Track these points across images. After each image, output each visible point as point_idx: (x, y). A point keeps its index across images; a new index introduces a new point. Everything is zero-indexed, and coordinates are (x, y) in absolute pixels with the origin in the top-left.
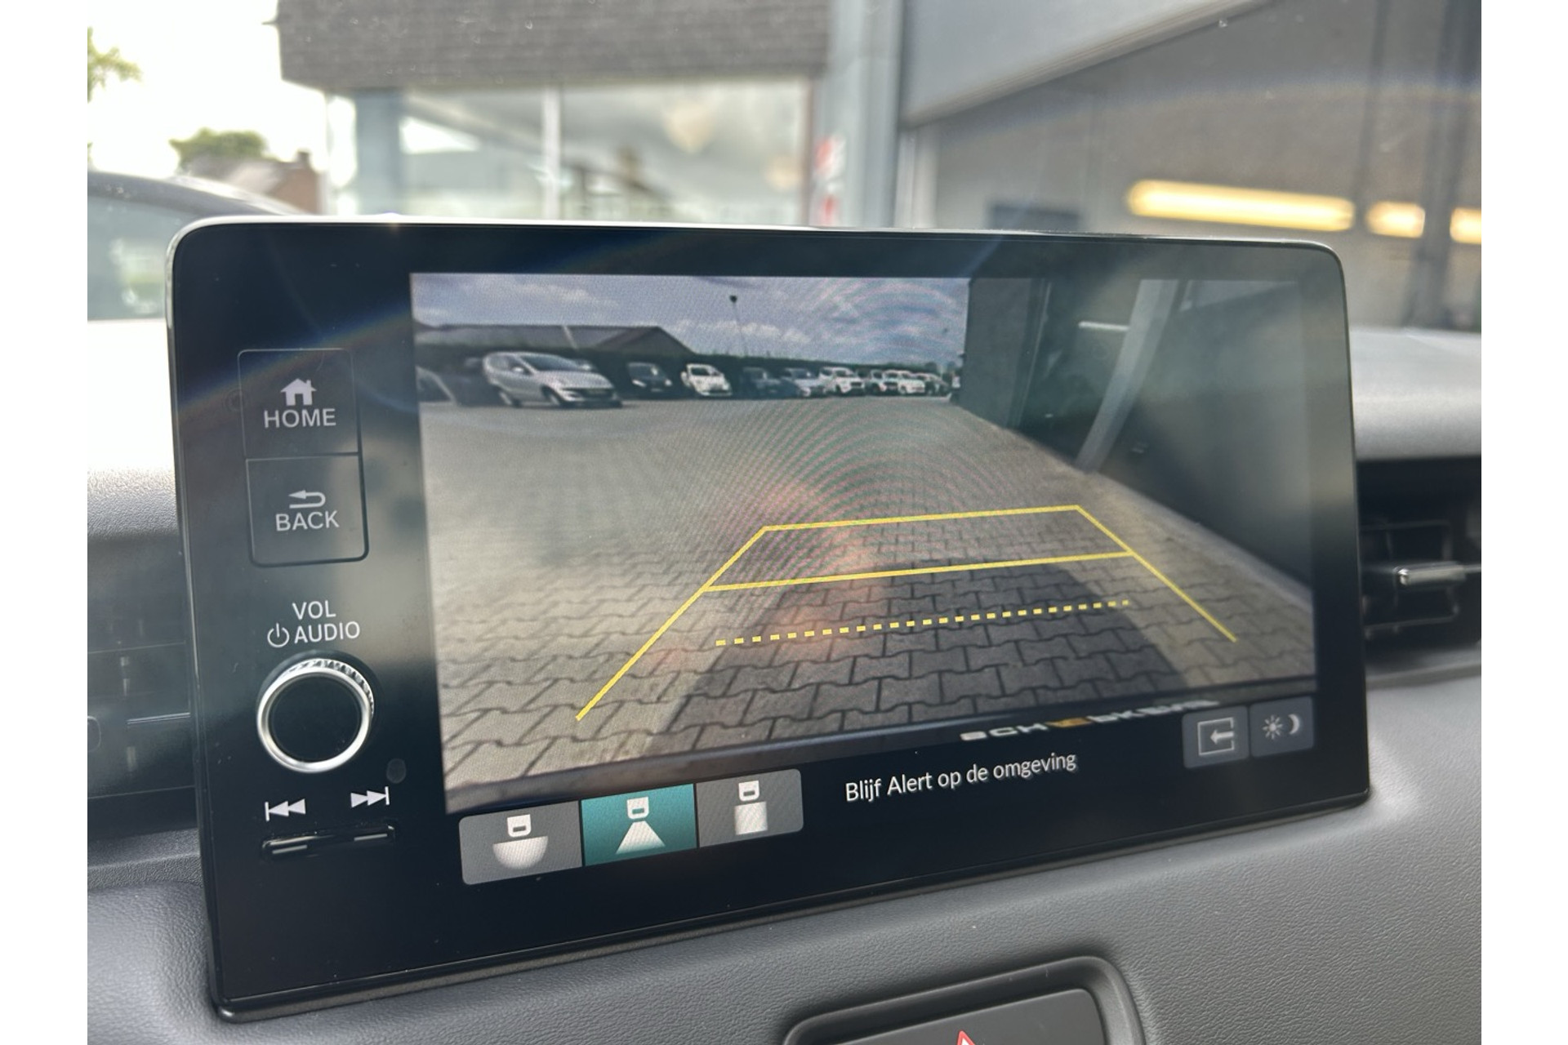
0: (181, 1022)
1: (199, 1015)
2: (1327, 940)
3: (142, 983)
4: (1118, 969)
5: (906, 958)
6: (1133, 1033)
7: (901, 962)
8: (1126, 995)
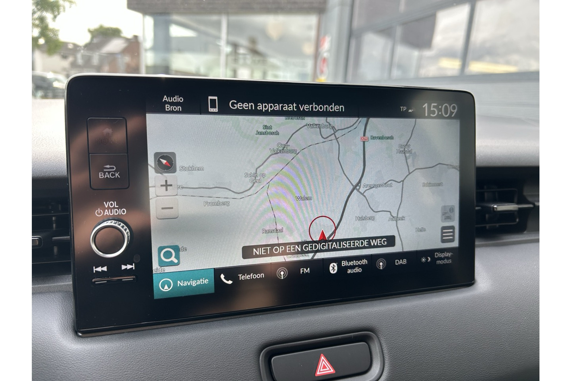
0: (64, 336)
1: (70, 334)
2: (451, 331)
3: (53, 323)
4: (377, 337)
5: (304, 329)
6: (380, 357)
7: (303, 330)
8: (379, 345)
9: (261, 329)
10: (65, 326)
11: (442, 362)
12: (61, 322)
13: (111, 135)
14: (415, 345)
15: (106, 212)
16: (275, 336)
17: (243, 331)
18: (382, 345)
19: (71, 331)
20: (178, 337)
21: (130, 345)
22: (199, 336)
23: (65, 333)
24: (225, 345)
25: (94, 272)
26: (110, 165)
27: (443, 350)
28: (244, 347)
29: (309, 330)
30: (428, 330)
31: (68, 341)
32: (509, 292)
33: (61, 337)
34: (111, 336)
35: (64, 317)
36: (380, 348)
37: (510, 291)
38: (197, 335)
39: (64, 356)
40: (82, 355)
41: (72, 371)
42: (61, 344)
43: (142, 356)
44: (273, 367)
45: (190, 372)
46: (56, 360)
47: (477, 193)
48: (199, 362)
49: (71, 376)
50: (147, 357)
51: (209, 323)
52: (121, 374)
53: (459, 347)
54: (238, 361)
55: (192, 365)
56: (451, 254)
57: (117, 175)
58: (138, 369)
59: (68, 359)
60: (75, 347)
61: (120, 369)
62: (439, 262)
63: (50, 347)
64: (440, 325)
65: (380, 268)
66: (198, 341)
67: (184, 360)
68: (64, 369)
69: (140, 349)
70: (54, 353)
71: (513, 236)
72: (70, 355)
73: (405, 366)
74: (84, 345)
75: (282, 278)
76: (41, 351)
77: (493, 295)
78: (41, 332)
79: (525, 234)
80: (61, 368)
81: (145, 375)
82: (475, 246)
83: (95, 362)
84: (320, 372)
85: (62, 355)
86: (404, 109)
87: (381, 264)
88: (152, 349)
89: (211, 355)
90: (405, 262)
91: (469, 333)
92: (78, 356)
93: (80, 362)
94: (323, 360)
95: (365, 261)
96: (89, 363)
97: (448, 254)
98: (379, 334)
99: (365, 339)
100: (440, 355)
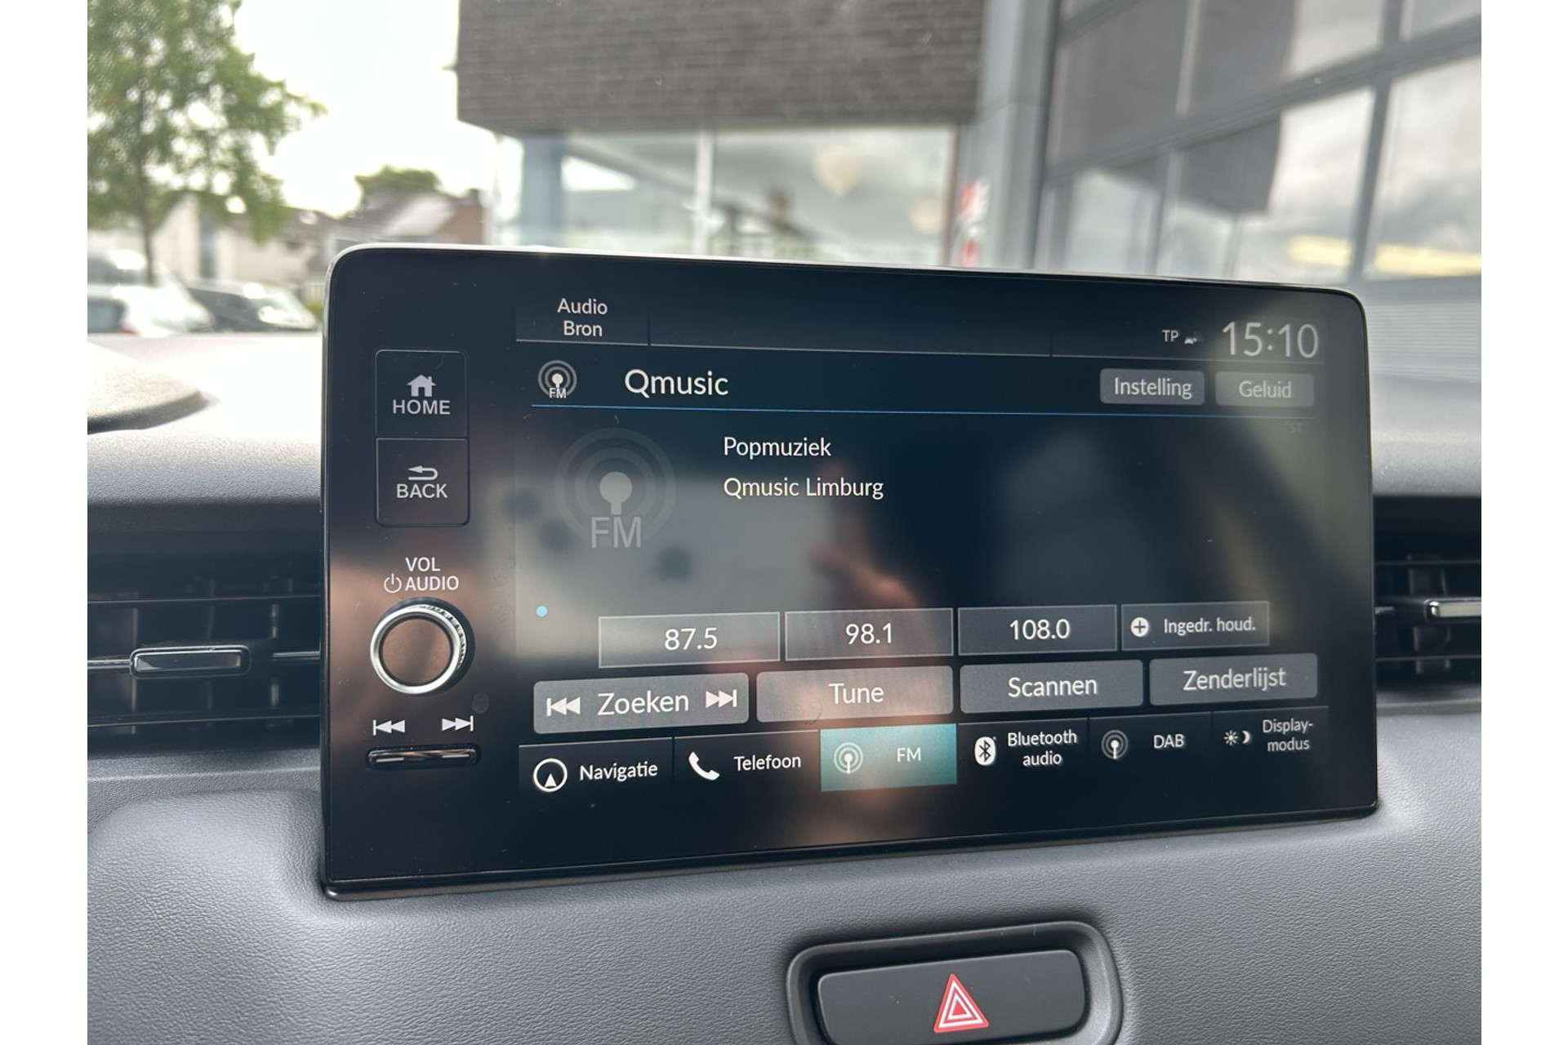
0: (294, 895)
1: (310, 892)
2: (1311, 931)
3: (266, 863)
4: (1103, 936)
5: (906, 905)
6: (1112, 993)
7: (901, 907)
8: (1109, 959)
9: (791, 899)
10: (297, 871)
11: (1283, 1015)
12: (286, 861)
13: (428, 393)
14: (1208, 964)
15: (411, 584)
16: (828, 920)
17: (743, 903)
18: (1117, 959)
19: (311, 884)
20: (577, 910)
21: (457, 924)
22: (632, 910)
23: (296, 888)
24: (698, 936)
25: (375, 734)
26: (423, 467)
27: (1287, 983)
28: (747, 943)
29: (919, 908)
30: (1244, 926)
31: (302, 907)
32: (1475, 834)
33: (286, 897)
34: (409, 900)
35: (295, 849)
36: (1111, 967)
38: (627, 906)
39: (290, 942)
40: (336, 943)
41: (309, 981)
42: (287, 913)
43: (484, 953)
44: (822, 1004)
45: (607, 1000)
46: (271, 954)
47: (1378, 569)
48: (629, 975)
49: (307, 994)
50: (497, 956)
51: (656, 880)
52: (431, 994)
53: (1333, 976)
54: (731, 979)
55: (612, 983)
56: (1308, 726)
57: (440, 490)
58: (474, 985)
59: (300, 950)
60: (320, 921)
61: (429, 982)
62: (1275, 746)
63: (257, 920)
64: (1278, 914)
65: (1112, 755)
66: (628, 922)
67: (590, 968)
68: (291, 976)
69: (481, 933)
70: (268, 935)
72: (306, 941)
73: (1181, 1018)
74: (342, 918)
76: (233, 930)
77: (1429, 842)
78: (236, 883)
80: (282, 975)
81: (493, 1001)
82: (1378, 712)
83: (369, 961)
84: (946, 1021)
85: (288, 940)
86: (1173, 337)
88: (511, 935)
89: (660, 958)
90: (1180, 743)
91: (1362, 941)
92: (327, 945)
93: (331, 959)
94: (955, 991)
95: (1070, 735)
96: (353, 963)
97: (1299, 726)
98: (1108, 930)
99: (1071, 941)
100: (1278, 994)
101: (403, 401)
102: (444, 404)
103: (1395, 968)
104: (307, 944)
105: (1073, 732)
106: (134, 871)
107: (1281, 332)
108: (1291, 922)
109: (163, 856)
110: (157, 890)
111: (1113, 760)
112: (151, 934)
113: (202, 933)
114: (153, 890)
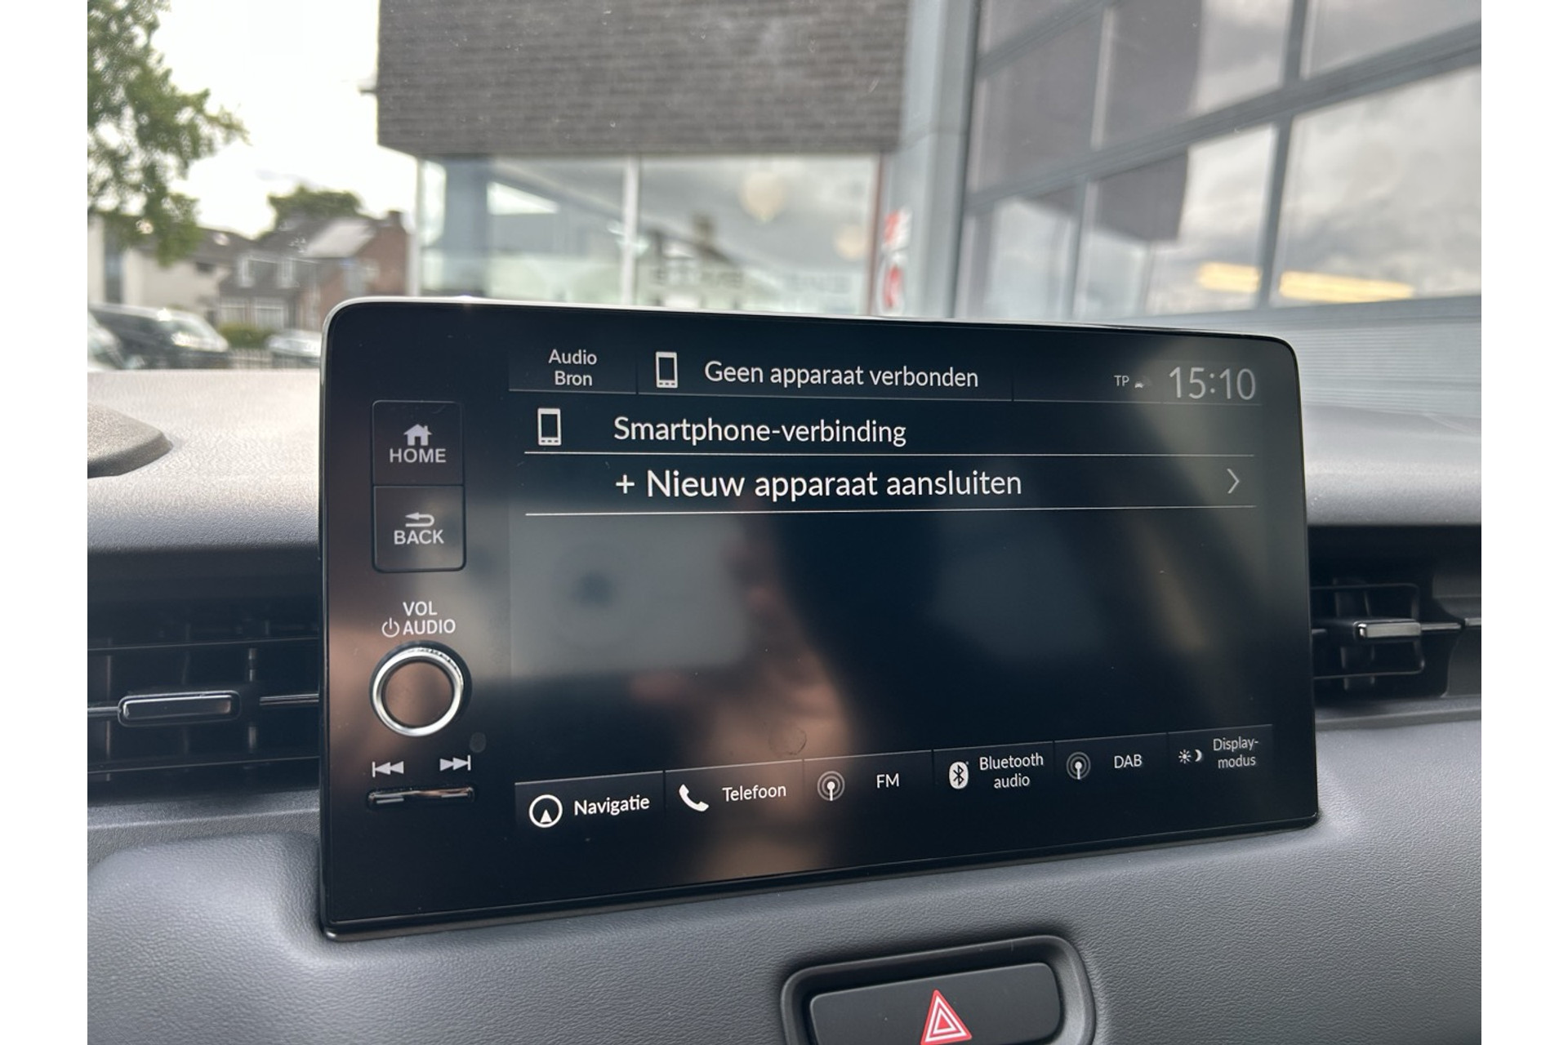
0: (295, 937)
2: (1264, 936)
3: (264, 907)
4: (1075, 948)
5: (891, 925)
6: (1085, 1001)
7: (887, 927)
8: (1081, 970)
9: (782, 924)
10: (296, 914)
11: (1242, 1017)
12: (284, 904)
13: (425, 442)
14: (1172, 971)
15: (408, 628)
16: (818, 943)
17: (737, 929)
18: (1088, 970)
19: (309, 925)
20: (577, 942)
21: (461, 960)
22: (630, 940)
23: (296, 931)
24: (695, 963)
25: (374, 775)
26: (421, 513)
27: (1243, 986)
28: (742, 968)
29: (903, 928)
30: (1203, 934)
31: (304, 949)
32: (1408, 841)
33: (287, 940)
34: (410, 938)
35: (292, 892)
36: (1083, 976)
37: (1409, 838)
38: (625, 936)
39: (294, 985)
40: (341, 983)
41: (315, 1023)
42: (289, 956)
43: (489, 988)
44: (814, 1022)
45: (610, 1029)
46: (275, 997)
47: (1313, 594)
48: (630, 1003)
49: (314, 1035)
50: (501, 990)
51: (651, 910)
52: (438, 1030)
53: (1285, 978)
54: (729, 1003)
55: (615, 1011)
56: (1254, 744)
57: (436, 537)
58: (480, 1019)
59: (304, 992)
61: (435, 1018)
62: (1225, 763)
63: (259, 964)
64: (1235, 921)
65: (1076, 776)
66: (627, 951)
67: (593, 998)
68: (295, 1019)
69: (485, 968)
70: (271, 978)
71: (1412, 704)
72: (311, 983)
73: (1149, 1023)
74: (345, 958)
75: (831, 799)
76: (235, 974)
77: (1367, 849)
78: (236, 927)
79: (1443, 699)
80: (287, 1017)
81: (500, 1034)
82: (1317, 728)
83: (375, 1000)
84: (932, 1035)
85: (292, 982)
86: (1124, 382)
87: (1079, 766)
88: (514, 969)
89: (659, 986)
90: (1138, 763)
91: (1310, 944)
92: (331, 986)
93: (336, 999)
94: (940, 1006)
95: (1037, 758)
96: (359, 1003)
97: (1246, 744)
98: (1080, 942)
99: (1044, 954)
100: (1237, 997)
101: (400, 451)
102: (440, 453)
103: (1341, 969)
104: (311, 986)
105: (1039, 755)
106: (128, 919)
107: (1222, 376)
108: (1246, 928)
109: (157, 903)
110: (153, 938)
111: (1077, 780)
112: (148, 981)
113: (202, 979)
114: (148, 938)
